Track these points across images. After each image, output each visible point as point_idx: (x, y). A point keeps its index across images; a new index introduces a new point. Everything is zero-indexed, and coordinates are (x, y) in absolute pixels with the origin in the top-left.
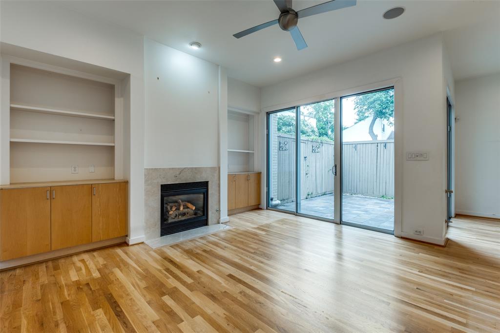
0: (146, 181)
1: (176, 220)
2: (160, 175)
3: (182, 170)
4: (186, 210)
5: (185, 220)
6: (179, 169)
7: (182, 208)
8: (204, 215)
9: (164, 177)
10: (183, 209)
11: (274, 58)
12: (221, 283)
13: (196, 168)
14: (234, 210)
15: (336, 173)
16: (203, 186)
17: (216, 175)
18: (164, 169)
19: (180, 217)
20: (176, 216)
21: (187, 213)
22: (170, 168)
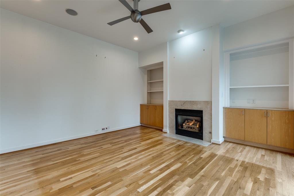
1: (186, 129)
2: (174, 104)
3: (185, 102)
5: (190, 131)
6: (183, 101)
9: (176, 105)
10: (192, 125)
13: (193, 101)
16: (199, 114)
18: (176, 101)
19: (189, 129)
20: (187, 127)
21: (194, 128)
22: (179, 101)
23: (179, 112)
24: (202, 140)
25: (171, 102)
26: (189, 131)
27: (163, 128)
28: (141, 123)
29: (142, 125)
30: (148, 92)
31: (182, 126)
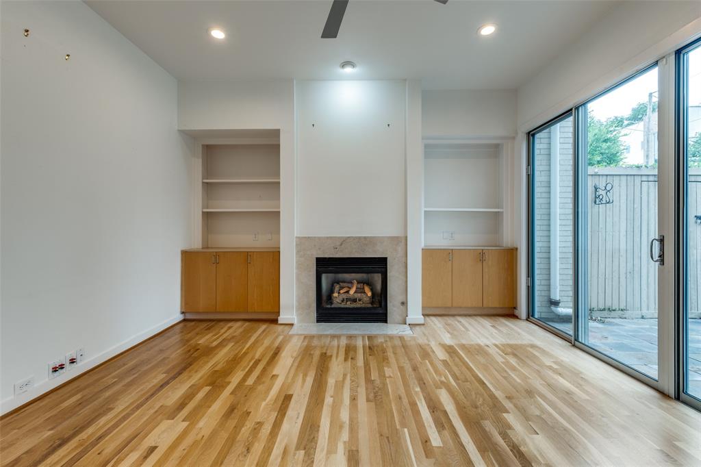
0: (298, 252)
1: (343, 306)
2: (315, 245)
3: (344, 241)
4: (358, 296)
5: (353, 309)
6: (339, 238)
7: (352, 292)
8: (381, 306)
9: (320, 249)
10: (355, 292)
11: (479, 28)
12: (265, 400)
13: (366, 238)
14: (449, 308)
15: (662, 256)
16: (380, 264)
17: (400, 249)
18: (319, 238)
19: (349, 303)
20: (343, 301)
21: (360, 300)
22: (328, 238)
23: (324, 265)
24: (385, 324)
25: (303, 242)
26: (349, 309)
27: (278, 313)
28: (183, 313)
29: (189, 316)
30: (203, 212)
31: (330, 298)
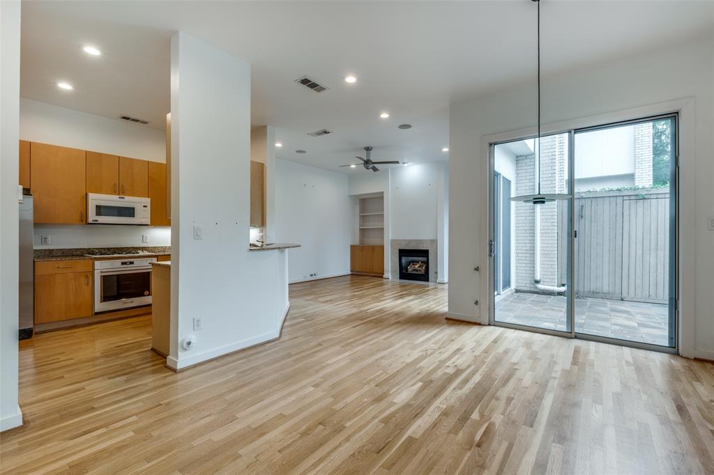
0: (392, 247)
2: (398, 243)
3: (410, 241)
7: (417, 266)
8: (426, 273)
9: (400, 245)
13: (419, 240)
16: (425, 253)
17: (435, 245)
19: (415, 271)
20: (412, 270)
21: (420, 271)
23: (403, 253)
24: (428, 282)
25: (393, 241)
27: (384, 273)
28: (351, 271)
30: (360, 229)
31: (407, 269)
